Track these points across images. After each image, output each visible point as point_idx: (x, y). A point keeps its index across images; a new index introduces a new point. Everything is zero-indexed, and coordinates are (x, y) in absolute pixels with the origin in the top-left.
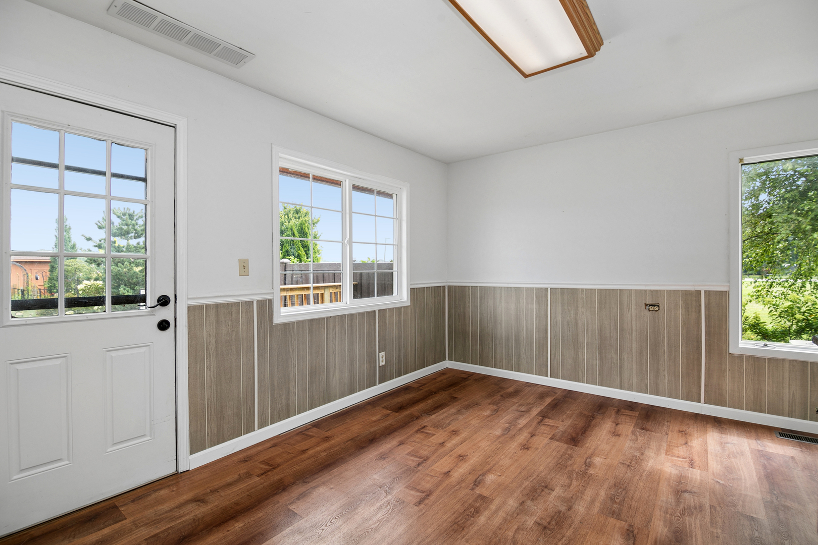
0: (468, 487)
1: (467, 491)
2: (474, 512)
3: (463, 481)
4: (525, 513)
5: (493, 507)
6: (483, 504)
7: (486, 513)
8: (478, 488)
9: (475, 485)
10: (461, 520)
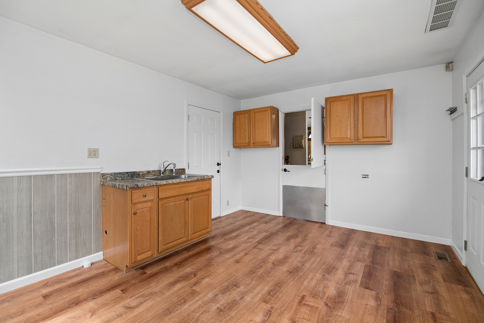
0: (275, 310)
1: (276, 307)
2: (271, 293)
3: (280, 315)
4: (243, 292)
5: (260, 296)
6: (265, 297)
7: (264, 292)
8: (269, 309)
9: (271, 312)
10: (277, 288)
